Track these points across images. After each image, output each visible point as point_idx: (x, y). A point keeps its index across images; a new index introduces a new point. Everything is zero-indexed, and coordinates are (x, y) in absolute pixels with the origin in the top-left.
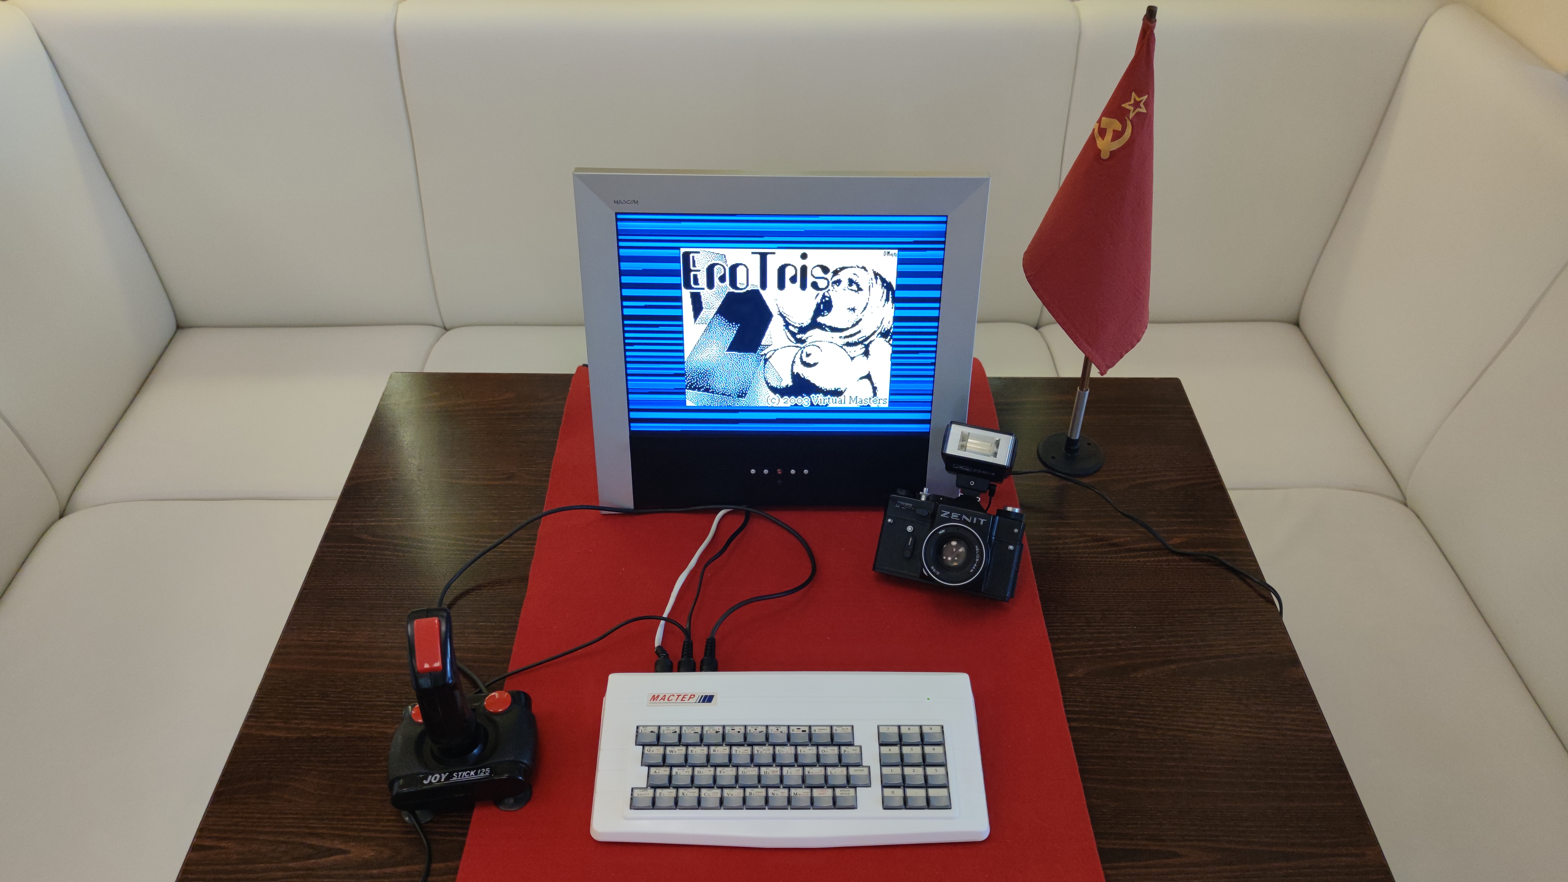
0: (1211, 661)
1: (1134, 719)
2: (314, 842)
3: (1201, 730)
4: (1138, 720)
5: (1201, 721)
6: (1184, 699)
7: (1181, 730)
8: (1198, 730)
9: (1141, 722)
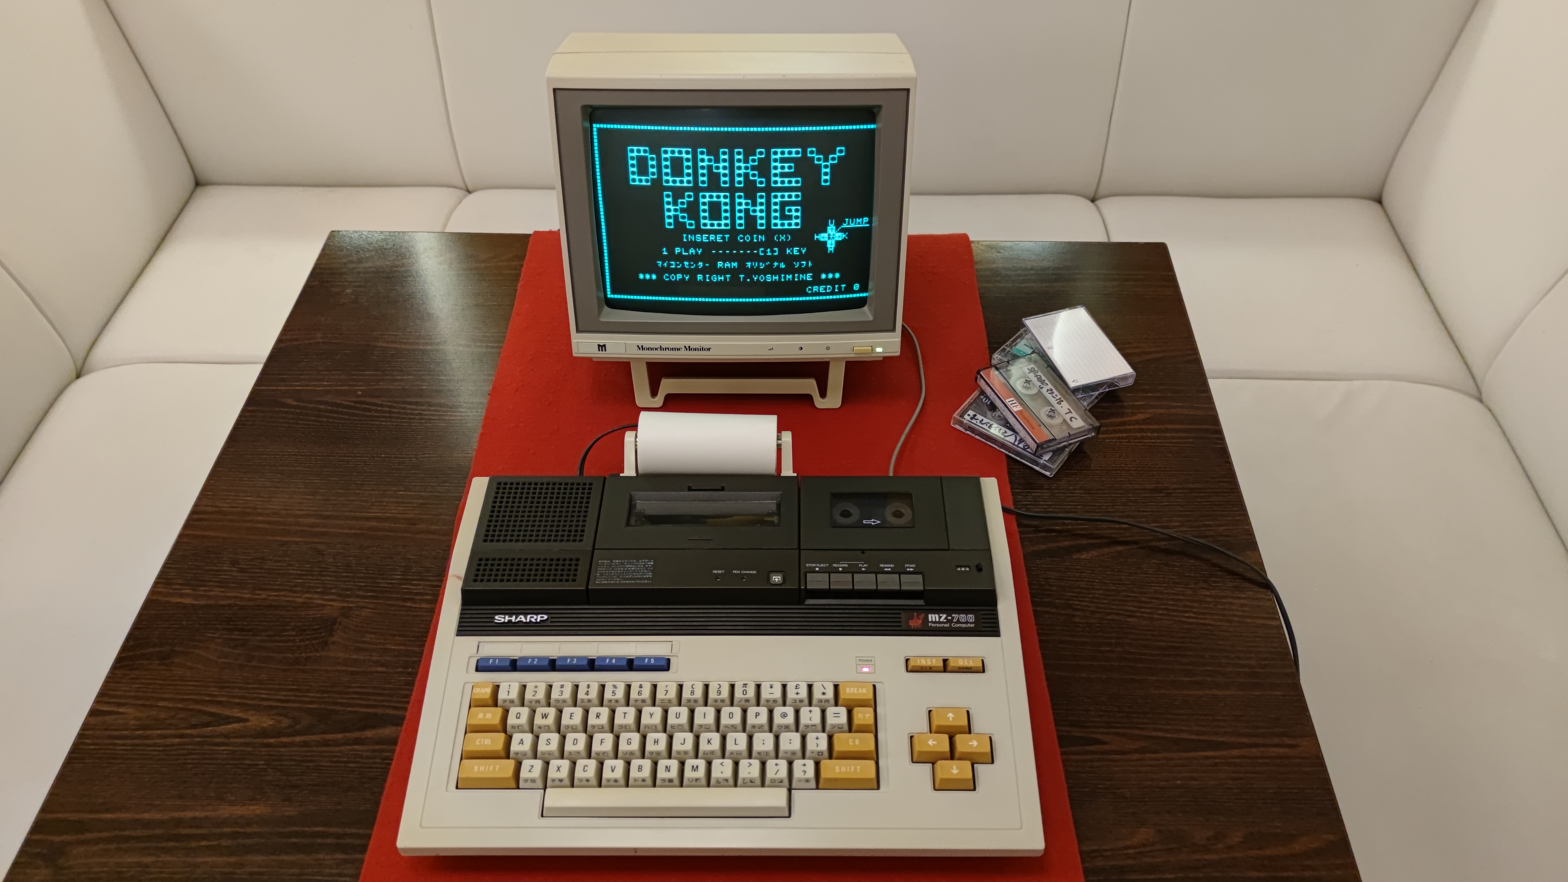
1: (1071, 602)
2: (213, 709)
4: (1077, 603)
5: (1143, 605)
6: (1128, 582)
9: (1079, 605)
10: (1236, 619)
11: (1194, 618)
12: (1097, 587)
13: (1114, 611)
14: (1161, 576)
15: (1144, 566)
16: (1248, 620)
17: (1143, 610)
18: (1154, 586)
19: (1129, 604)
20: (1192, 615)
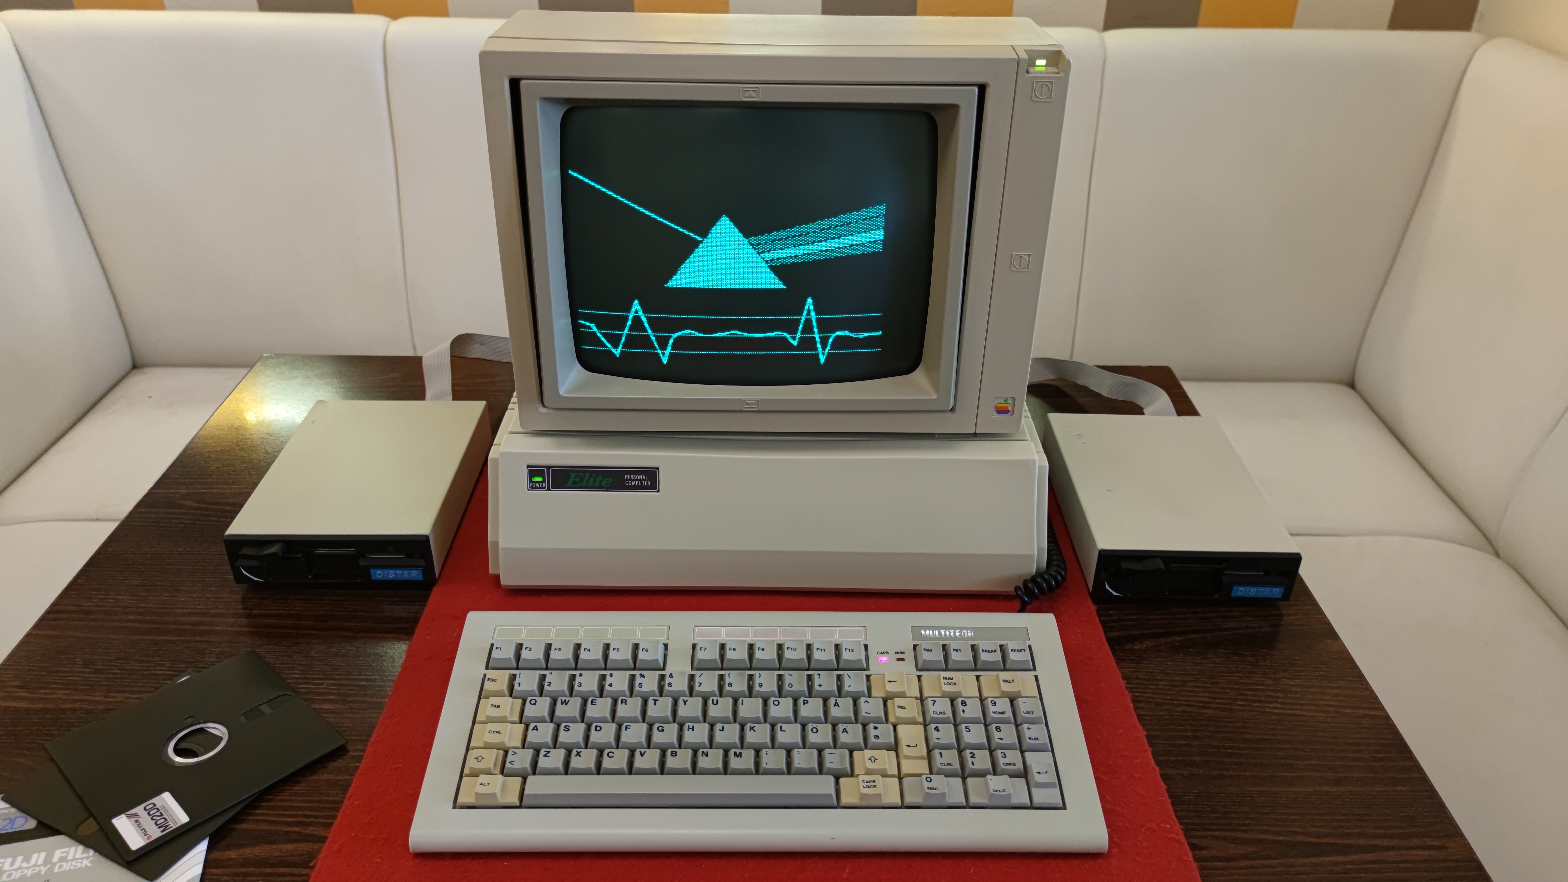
0: (1227, 633)
3: (1218, 706)
5: (1218, 696)
6: (1194, 673)
7: (1193, 706)
8: (1214, 706)
10: (1332, 709)
12: (1159, 678)
13: (1183, 703)
14: (1232, 666)
15: (1209, 656)
16: (1347, 711)
17: (1218, 701)
18: (1227, 676)
19: (1201, 695)
20: (1279, 706)
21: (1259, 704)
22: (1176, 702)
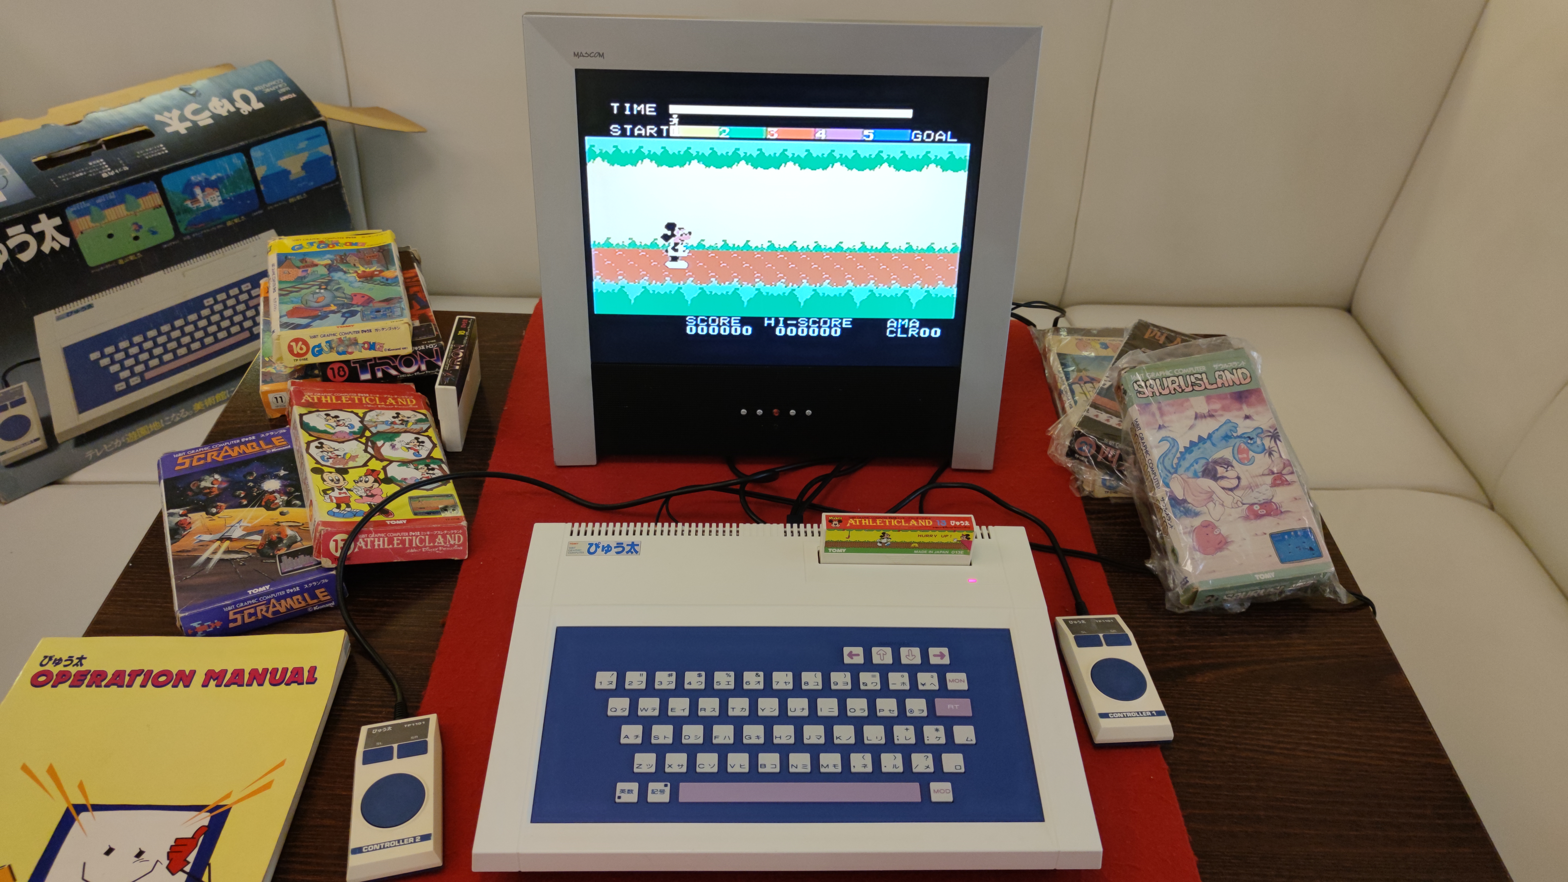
0: (1289, 664)
1: (1194, 736)
3: (1282, 751)
4: (1200, 736)
5: (1281, 739)
6: (1258, 711)
7: (1257, 751)
8: (1278, 751)
9: (1203, 739)
10: (1396, 757)
11: (1346, 755)
12: (1221, 717)
13: (1247, 747)
14: (1294, 704)
15: (1272, 692)
16: (1411, 759)
17: (1281, 745)
18: (1290, 716)
19: (1265, 738)
20: (1343, 752)
21: (1323, 750)
22: (1239, 746)
